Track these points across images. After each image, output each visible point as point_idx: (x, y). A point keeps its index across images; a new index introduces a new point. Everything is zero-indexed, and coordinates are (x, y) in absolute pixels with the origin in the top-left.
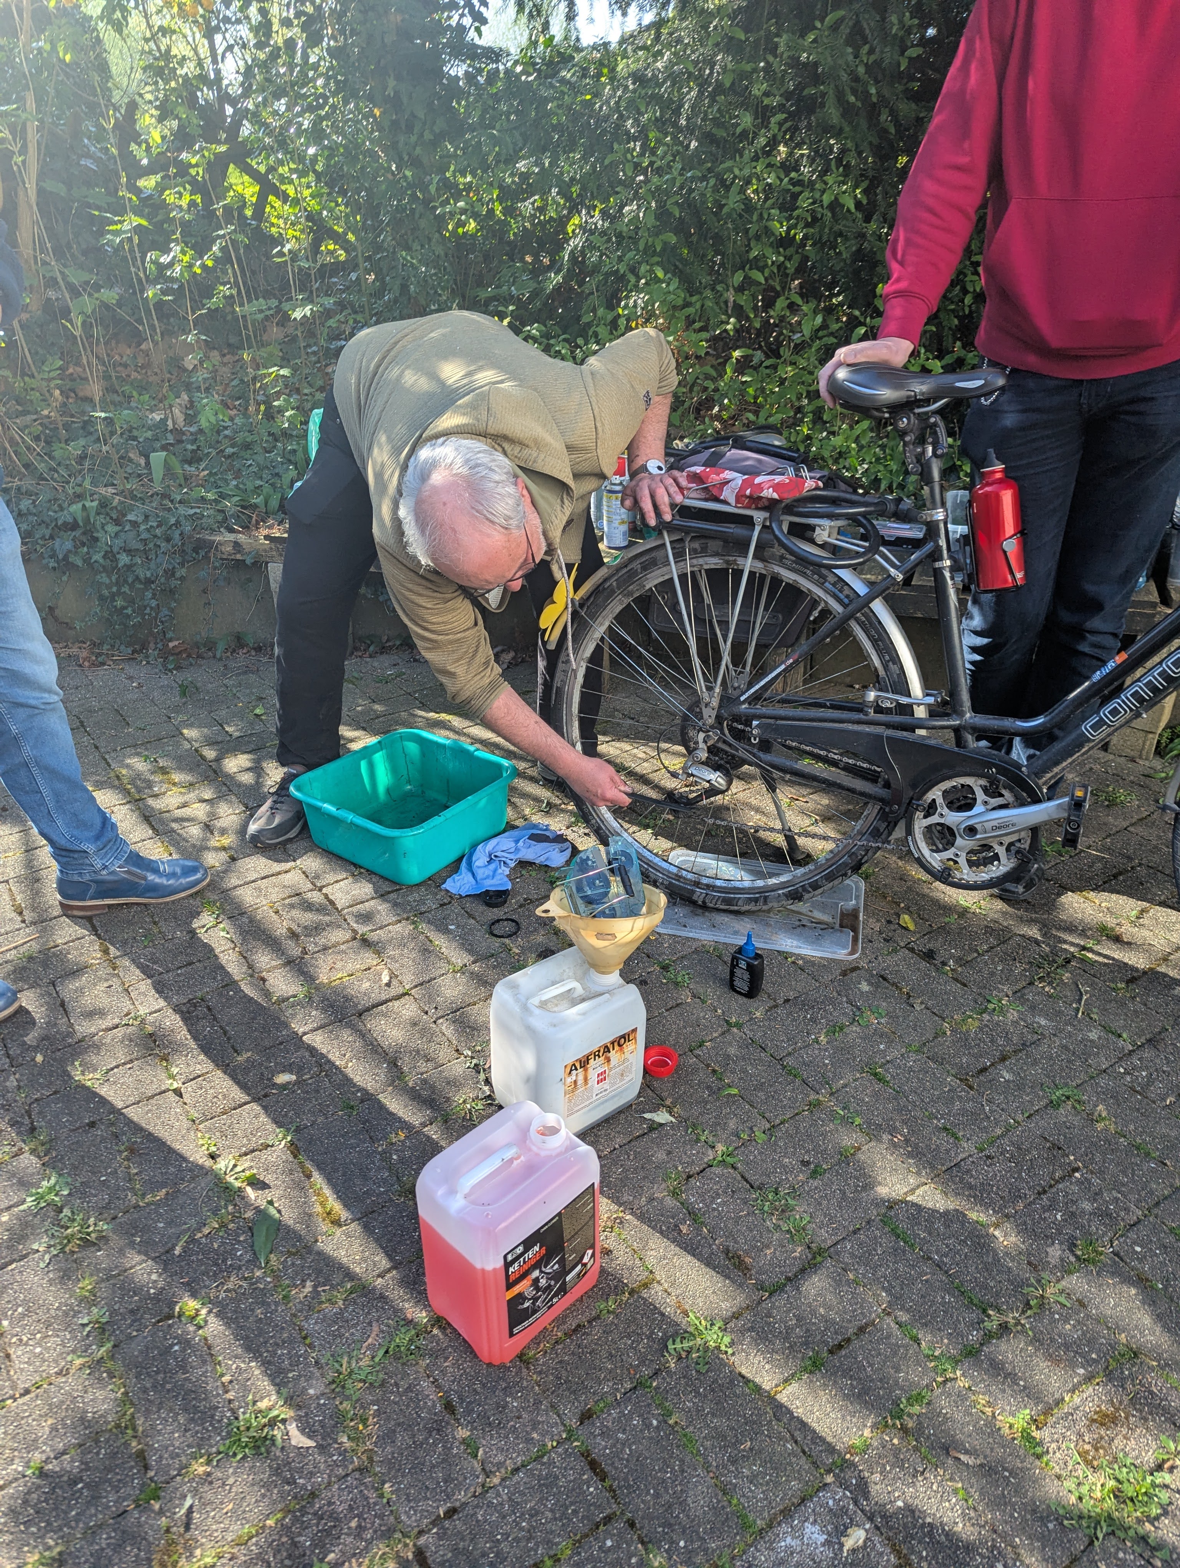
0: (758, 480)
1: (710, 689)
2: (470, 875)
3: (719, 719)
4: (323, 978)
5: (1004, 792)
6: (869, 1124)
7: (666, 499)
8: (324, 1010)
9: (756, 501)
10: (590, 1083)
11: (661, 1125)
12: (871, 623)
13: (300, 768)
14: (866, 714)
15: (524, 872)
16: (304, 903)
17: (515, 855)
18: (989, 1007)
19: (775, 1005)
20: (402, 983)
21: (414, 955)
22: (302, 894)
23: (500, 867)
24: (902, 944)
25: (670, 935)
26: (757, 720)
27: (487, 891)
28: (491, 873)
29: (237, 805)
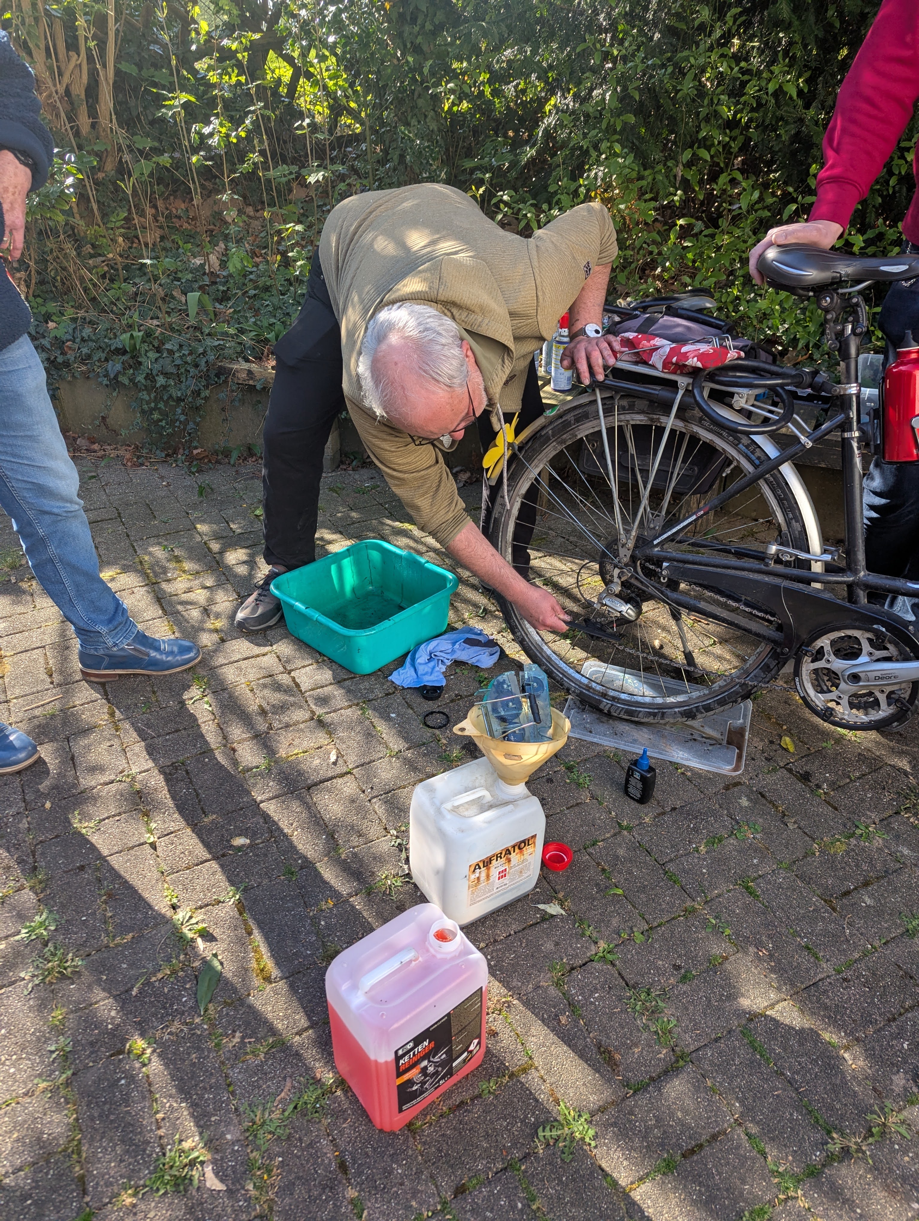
0: (684, 349)
1: (627, 532)
2: (412, 670)
3: (633, 558)
4: (282, 753)
5: (889, 646)
6: (738, 936)
7: (600, 361)
8: (280, 782)
9: (681, 368)
10: (491, 879)
11: (552, 916)
12: (778, 484)
13: (282, 568)
14: (767, 565)
15: (458, 671)
16: (275, 684)
17: (451, 656)
18: (856, 832)
19: (663, 812)
20: (346, 763)
21: (359, 738)
22: (274, 675)
23: (438, 665)
24: (782, 764)
25: (577, 739)
26: (667, 562)
27: (425, 685)
28: (430, 670)
29: (231, 593)
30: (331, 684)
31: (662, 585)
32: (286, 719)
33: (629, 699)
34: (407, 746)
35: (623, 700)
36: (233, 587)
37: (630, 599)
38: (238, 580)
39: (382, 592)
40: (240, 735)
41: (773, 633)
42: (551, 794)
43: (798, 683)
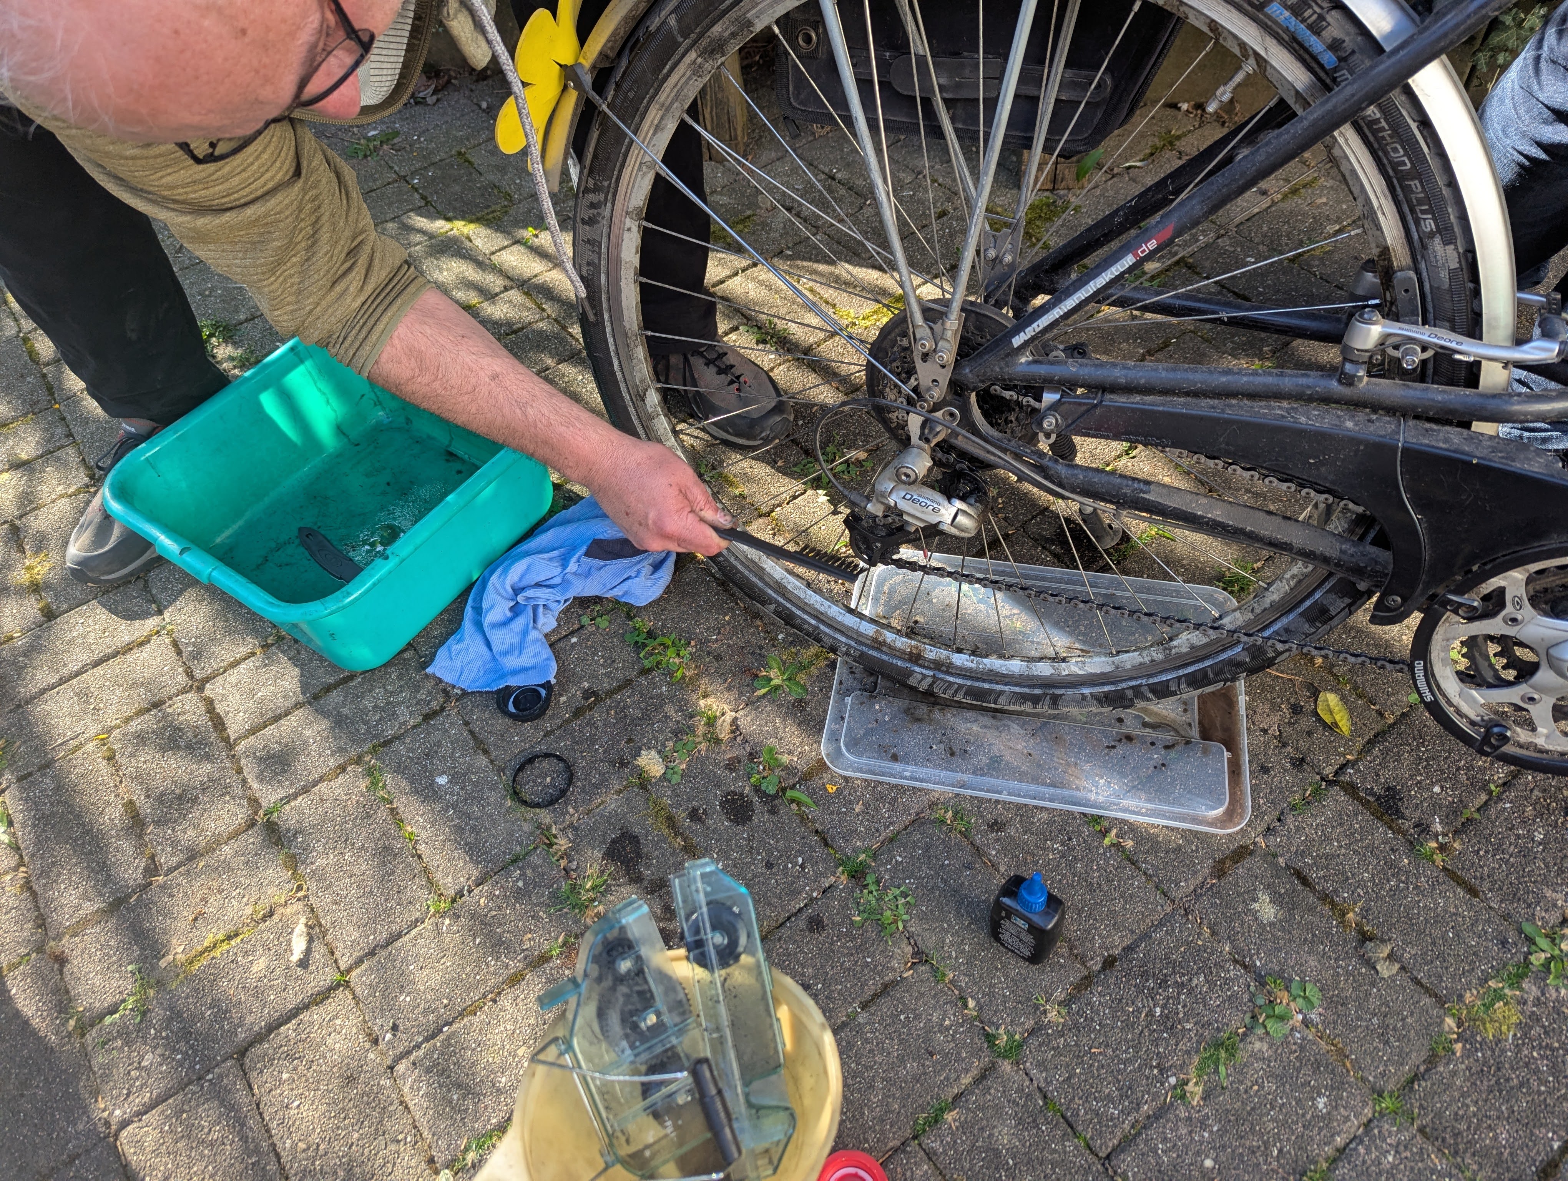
2: (479, 641)
3: (957, 388)
4: (177, 949)
8: (169, 1050)
13: (142, 425)
14: (1349, 380)
15: (585, 620)
16: (165, 728)
17: (563, 594)
18: (1532, 958)
19: (1086, 978)
20: (332, 953)
21: (364, 867)
22: (164, 702)
23: (535, 621)
24: (1329, 771)
25: (866, 780)
26: (1054, 390)
27: (507, 687)
28: (517, 641)
29: (74, 473)
30: (297, 706)
31: (1041, 454)
32: (188, 835)
33: (973, 665)
34: (475, 873)
35: (958, 668)
36: (81, 453)
37: (959, 475)
38: (92, 433)
39: (408, 421)
40: (78, 907)
41: (1352, 550)
42: (823, 966)
43: (1422, 674)
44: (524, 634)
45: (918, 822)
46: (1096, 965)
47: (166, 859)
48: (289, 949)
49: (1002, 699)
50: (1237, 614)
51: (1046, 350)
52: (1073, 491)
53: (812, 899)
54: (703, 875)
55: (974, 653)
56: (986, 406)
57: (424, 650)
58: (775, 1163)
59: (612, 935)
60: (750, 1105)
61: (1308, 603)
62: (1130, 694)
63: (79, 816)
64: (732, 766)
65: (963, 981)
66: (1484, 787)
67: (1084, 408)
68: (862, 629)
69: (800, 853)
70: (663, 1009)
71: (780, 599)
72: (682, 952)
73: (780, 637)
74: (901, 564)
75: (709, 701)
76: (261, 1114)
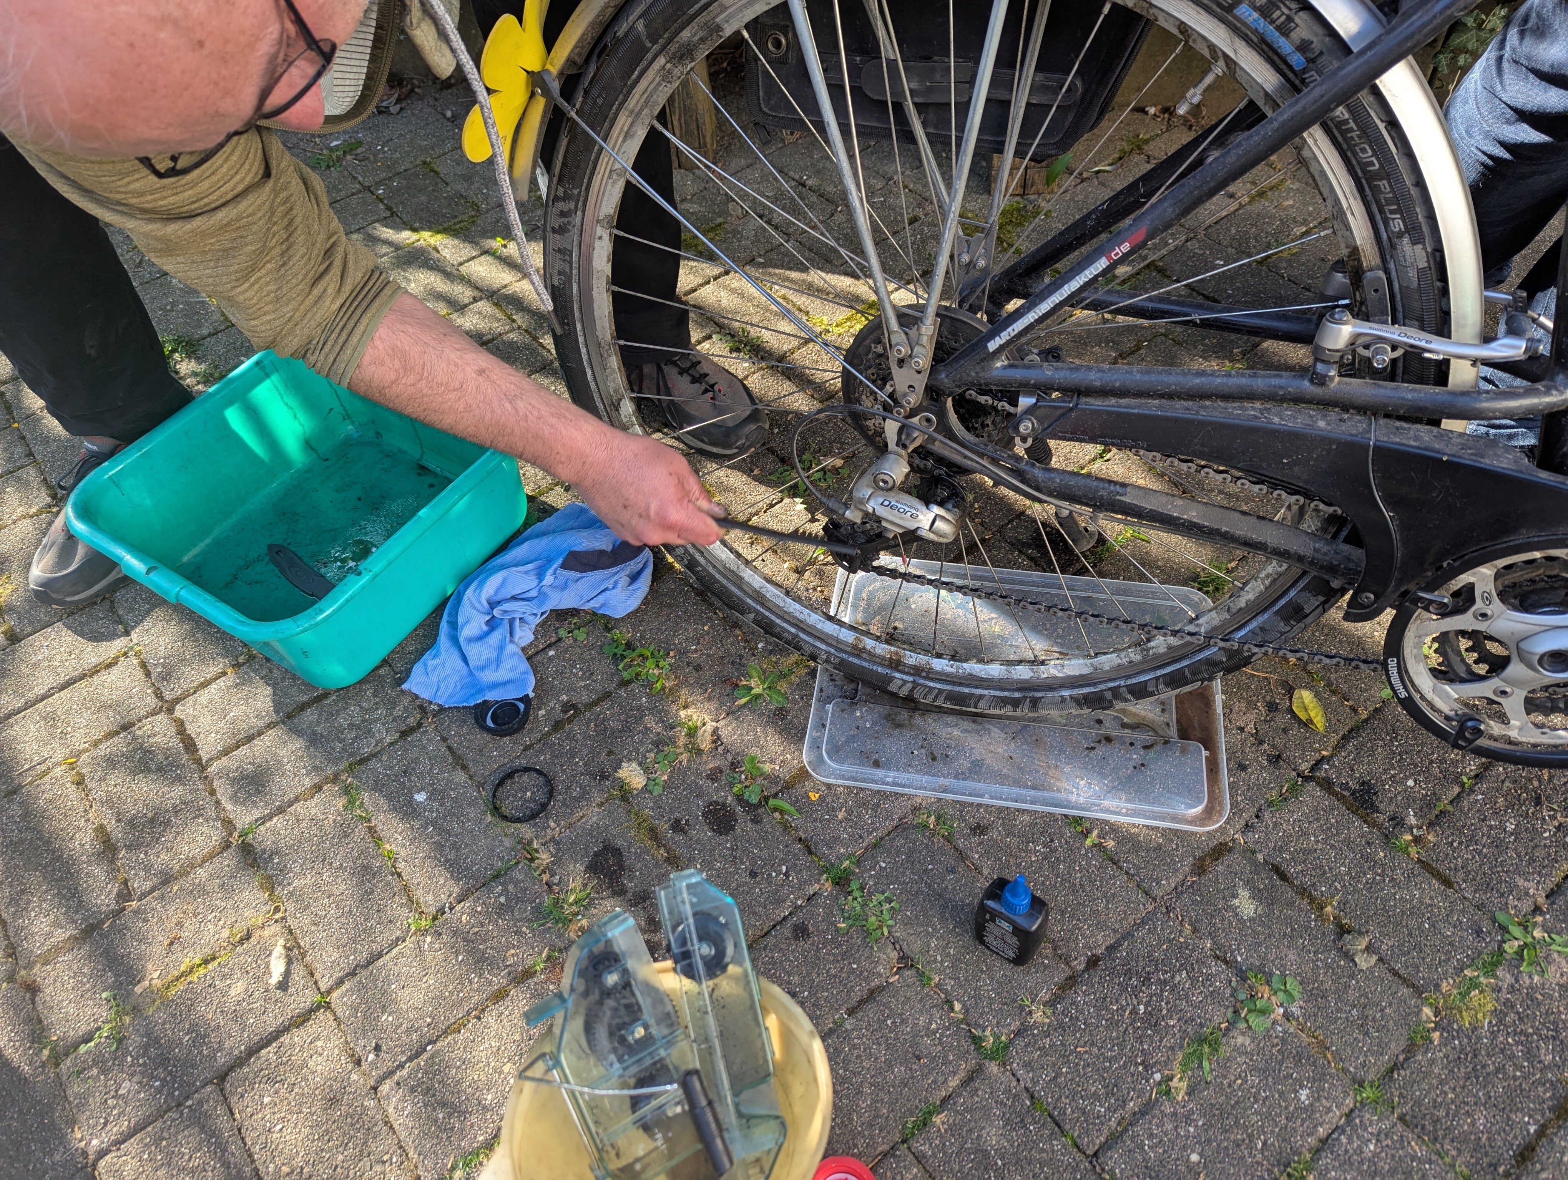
2: (455, 656)
3: (933, 393)
4: (153, 975)
8: (147, 1078)
12: (1367, 131)
13: (106, 443)
14: (1323, 382)
15: (562, 633)
16: (135, 750)
17: (540, 607)
18: (1506, 946)
19: (1070, 978)
20: (312, 975)
21: (343, 887)
22: (134, 724)
23: (511, 635)
24: (1305, 767)
25: (848, 787)
26: (1030, 394)
27: (485, 701)
28: (493, 655)
29: (36, 493)
30: (271, 725)
31: (1019, 459)
32: (162, 859)
33: (953, 670)
34: (457, 890)
35: (938, 673)
36: (42, 473)
37: (937, 481)
38: (53, 452)
39: (378, 435)
40: (49, 935)
41: (1325, 549)
42: (809, 974)
43: (1395, 670)
44: (501, 648)
45: (901, 827)
46: (1080, 964)
47: (140, 884)
48: (267, 971)
49: (982, 703)
50: (1213, 614)
51: (1021, 353)
52: (1050, 495)
53: (797, 907)
54: (689, 886)
55: (953, 658)
56: (962, 411)
57: (399, 666)
58: (767, 1172)
59: (598, 948)
60: (740, 1115)
61: (1282, 602)
62: (1108, 695)
63: (48, 843)
64: (714, 775)
65: (949, 984)
66: (1457, 780)
67: (1059, 412)
68: (841, 637)
69: (784, 861)
70: (652, 1022)
71: (759, 608)
72: (669, 963)
73: (760, 646)
74: (881, 571)
75: (690, 711)
76: (243, 1139)
